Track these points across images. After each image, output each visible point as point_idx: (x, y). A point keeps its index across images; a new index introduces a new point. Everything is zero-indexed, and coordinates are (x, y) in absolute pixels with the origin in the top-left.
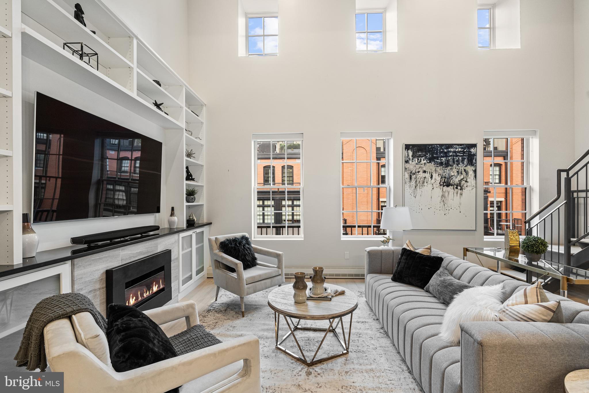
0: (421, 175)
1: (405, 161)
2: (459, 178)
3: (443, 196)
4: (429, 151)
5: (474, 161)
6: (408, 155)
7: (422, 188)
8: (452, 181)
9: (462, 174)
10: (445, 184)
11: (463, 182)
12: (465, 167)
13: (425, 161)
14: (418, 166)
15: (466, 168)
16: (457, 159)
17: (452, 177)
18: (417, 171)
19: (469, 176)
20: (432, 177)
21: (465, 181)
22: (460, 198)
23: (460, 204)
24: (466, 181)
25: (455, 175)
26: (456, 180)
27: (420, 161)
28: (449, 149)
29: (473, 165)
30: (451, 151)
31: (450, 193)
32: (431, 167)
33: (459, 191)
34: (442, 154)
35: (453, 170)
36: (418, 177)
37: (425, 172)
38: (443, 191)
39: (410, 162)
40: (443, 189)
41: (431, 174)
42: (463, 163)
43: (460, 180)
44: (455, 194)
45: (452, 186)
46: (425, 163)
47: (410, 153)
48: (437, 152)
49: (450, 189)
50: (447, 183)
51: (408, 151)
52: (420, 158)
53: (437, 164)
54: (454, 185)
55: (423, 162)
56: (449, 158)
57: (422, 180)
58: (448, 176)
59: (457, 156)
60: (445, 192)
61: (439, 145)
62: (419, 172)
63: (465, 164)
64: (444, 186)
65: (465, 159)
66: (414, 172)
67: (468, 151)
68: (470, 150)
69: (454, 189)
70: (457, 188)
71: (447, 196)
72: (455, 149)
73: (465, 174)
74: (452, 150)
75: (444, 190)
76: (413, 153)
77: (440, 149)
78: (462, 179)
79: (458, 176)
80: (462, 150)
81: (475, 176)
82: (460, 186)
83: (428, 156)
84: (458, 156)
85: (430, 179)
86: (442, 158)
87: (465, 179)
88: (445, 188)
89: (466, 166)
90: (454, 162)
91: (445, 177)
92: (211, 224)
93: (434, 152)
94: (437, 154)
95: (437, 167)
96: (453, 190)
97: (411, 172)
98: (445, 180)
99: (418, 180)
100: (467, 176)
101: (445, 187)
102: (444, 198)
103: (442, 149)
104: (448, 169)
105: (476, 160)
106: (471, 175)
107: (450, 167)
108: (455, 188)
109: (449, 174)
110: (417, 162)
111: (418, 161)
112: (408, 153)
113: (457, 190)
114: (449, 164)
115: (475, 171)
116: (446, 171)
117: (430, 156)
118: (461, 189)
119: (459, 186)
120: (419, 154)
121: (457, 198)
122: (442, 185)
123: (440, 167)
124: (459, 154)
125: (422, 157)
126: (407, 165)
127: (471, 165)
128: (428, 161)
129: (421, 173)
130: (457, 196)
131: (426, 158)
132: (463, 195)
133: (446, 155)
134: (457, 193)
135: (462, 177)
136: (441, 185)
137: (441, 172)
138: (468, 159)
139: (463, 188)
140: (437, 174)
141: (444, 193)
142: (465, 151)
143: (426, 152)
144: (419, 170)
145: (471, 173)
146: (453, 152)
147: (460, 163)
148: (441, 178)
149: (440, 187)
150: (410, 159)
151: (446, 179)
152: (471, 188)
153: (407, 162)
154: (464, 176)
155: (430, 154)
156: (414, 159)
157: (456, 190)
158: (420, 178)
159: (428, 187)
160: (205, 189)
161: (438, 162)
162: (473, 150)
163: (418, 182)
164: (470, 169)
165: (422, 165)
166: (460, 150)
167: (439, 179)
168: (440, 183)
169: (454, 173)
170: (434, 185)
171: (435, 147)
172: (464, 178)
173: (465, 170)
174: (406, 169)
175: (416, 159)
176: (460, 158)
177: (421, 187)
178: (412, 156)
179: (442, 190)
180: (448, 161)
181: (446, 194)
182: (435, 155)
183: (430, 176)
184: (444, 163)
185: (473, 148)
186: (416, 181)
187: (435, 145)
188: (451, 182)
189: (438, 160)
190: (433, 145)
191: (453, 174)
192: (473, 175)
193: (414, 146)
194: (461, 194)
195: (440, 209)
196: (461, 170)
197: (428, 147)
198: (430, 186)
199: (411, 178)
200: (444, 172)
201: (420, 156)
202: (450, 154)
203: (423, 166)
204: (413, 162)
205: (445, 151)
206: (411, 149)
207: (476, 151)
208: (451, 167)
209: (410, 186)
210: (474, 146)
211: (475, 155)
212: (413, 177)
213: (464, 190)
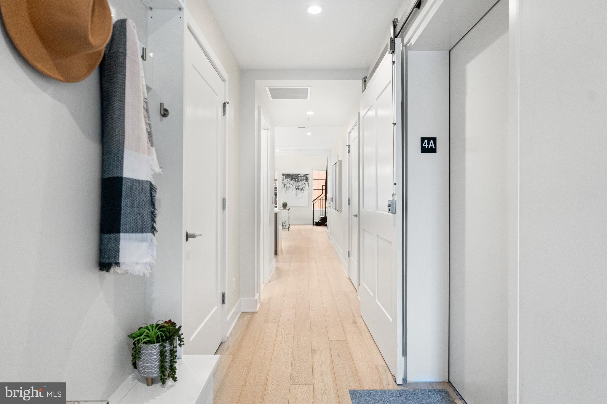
3: (296, 193)
4: (291, 176)
5: (308, 180)
7: (289, 190)
11: (304, 188)
14: (287, 182)
15: (305, 183)
17: (300, 186)
20: (292, 186)
23: (303, 196)
24: (305, 188)
31: (299, 192)
32: (292, 182)
37: (290, 184)
39: (284, 180)
43: (302, 187)
47: (284, 177)
50: (298, 188)
55: (289, 180)
57: (288, 187)
59: (302, 178)
61: (295, 174)
63: (304, 181)
65: (304, 179)
66: (285, 184)
69: (300, 190)
74: (300, 176)
75: (297, 191)
77: (295, 176)
79: (302, 185)
83: (291, 178)
85: (291, 187)
90: (300, 180)
91: (297, 186)
93: (293, 176)
95: (294, 182)
110: (287, 180)
115: (308, 184)
119: (302, 189)
121: (301, 194)
126: (283, 181)
128: (291, 180)
129: (288, 184)
133: (297, 178)
134: (302, 192)
137: (296, 184)
138: (306, 179)
140: (294, 185)
142: (305, 176)
145: (307, 185)
149: (295, 190)
152: (307, 190)
153: (283, 180)
154: (304, 186)
159: (291, 190)
161: (294, 180)
162: (307, 176)
164: (306, 183)
166: (303, 176)
167: (295, 187)
169: (300, 184)
170: (293, 189)
173: (304, 184)
174: (282, 183)
180: (298, 180)
182: (293, 178)
186: (286, 188)
190: (293, 174)
193: (285, 174)
194: (303, 193)
195: (295, 198)
201: (288, 178)
203: (289, 182)
205: (297, 176)
208: (299, 182)
209: (284, 189)
210: (308, 174)
211: (308, 178)
212: (285, 186)
213: (304, 191)
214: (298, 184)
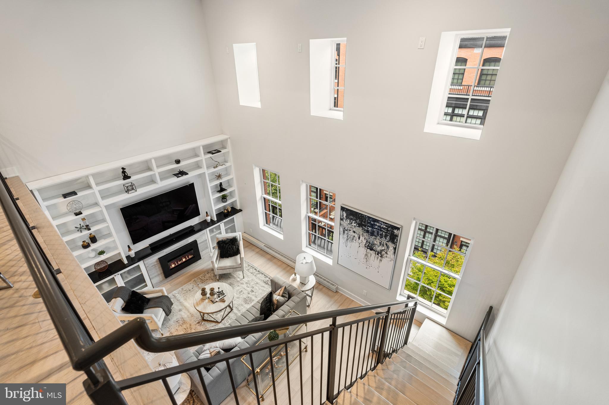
0: (351, 233)
1: (340, 218)
3: (366, 255)
4: (359, 218)
5: (395, 240)
6: (343, 215)
7: (352, 243)
8: (374, 247)
9: (384, 246)
11: (383, 252)
12: (387, 242)
13: (355, 225)
14: (350, 226)
16: (381, 233)
17: (375, 245)
18: (349, 229)
19: (390, 250)
22: (380, 262)
23: (379, 266)
24: (386, 253)
25: (378, 244)
26: (378, 248)
28: (375, 223)
29: (394, 243)
30: (377, 225)
31: (372, 256)
32: (359, 230)
33: (379, 258)
34: (369, 224)
35: (377, 240)
36: (349, 234)
37: (354, 232)
38: (367, 251)
39: (344, 221)
40: (367, 250)
41: (359, 236)
42: (386, 238)
43: (381, 249)
44: (376, 258)
45: (374, 251)
46: (355, 226)
47: (345, 214)
48: (365, 221)
49: (372, 252)
50: (371, 248)
51: (343, 211)
52: (351, 221)
55: (353, 224)
56: (375, 230)
57: (351, 237)
58: (372, 243)
59: (381, 231)
60: (368, 253)
61: (367, 216)
62: (350, 230)
63: (387, 240)
64: (368, 248)
65: (388, 236)
66: (346, 228)
67: (391, 231)
68: (393, 230)
69: (375, 254)
71: (369, 257)
72: (380, 225)
73: (386, 247)
74: (378, 224)
76: (347, 215)
77: (368, 220)
79: (380, 246)
80: (387, 228)
81: (395, 253)
82: (381, 254)
83: (358, 221)
85: (358, 239)
86: (368, 228)
87: (386, 251)
88: (368, 250)
90: (378, 234)
91: (370, 243)
92: (241, 210)
93: (363, 220)
94: (365, 222)
95: (364, 232)
96: (374, 254)
97: (344, 228)
98: (369, 245)
99: (349, 236)
100: (388, 249)
102: (367, 257)
103: (370, 221)
105: (397, 240)
106: (391, 250)
107: (374, 237)
108: (376, 254)
109: (373, 242)
110: (349, 222)
112: (343, 213)
114: (374, 234)
115: (395, 249)
116: (370, 238)
118: (381, 257)
119: (379, 253)
120: (351, 217)
121: (377, 262)
122: (367, 247)
123: (366, 233)
124: (383, 230)
125: (353, 220)
126: (342, 222)
127: (393, 243)
128: (358, 226)
129: (352, 231)
130: (377, 260)
131: (356, 222)
133: (372, 226)
134: (378, 258)
135: (383, 248)
137: (367, 237)
138: (390, 237)
139: (383, 256)
140: (364, 238)
142: (389, 229)
143: (356, 218)
144: (350, 229)
146: (378, 226)
147: (383, 238)
148: (366, 242)
149: (364, 247)
150: (344, 218)
151: (370, 244)
152: (389, 260)
153: (342, 219)
154: (385, 248)
155: (359, 221)
157: (377, 256)
158: (350, 235)
159: (355, 244)
161: (365, 229)
162: (395, 231)
163: (349, 237)
164: (391, 246)
165: (352, 226)
166: (384, 227)
167: (364, 242)
168: (365, 245)
169: (377, 242)
170: (360, 245)
171: (364, 216)
172: (384, 250)
173: (386, 244)
174: (340, 224)
175: (349, 220)
176: (384, 233)
177: (351, 241)
178: (346, 217)
180: (373, 231)
181: (369, 255)
182: (363, 223)
184: (370, 232)
185: (396, 230)
186: (348, 236)
188: (374, 248)
189: (366, 228)
190: (363, 214)
191: (376, 243)
192: (393, 251)
193: (347, 209)
194: (381, 260)
195: (363, 262)
196: (383, 243)
197: (359, 215)
198: (357, 244)
199: (344, 232)
200: (369, 239)
202: (376, 227)
204: (346, 221)
205: (372, 223)
206: (345, 211)
207: (398, 233)
209: (343, 239)
210: (398, 229)
211: (397, 236)
212: (346, 232)
213: (383, 258)
214: (372, 239)
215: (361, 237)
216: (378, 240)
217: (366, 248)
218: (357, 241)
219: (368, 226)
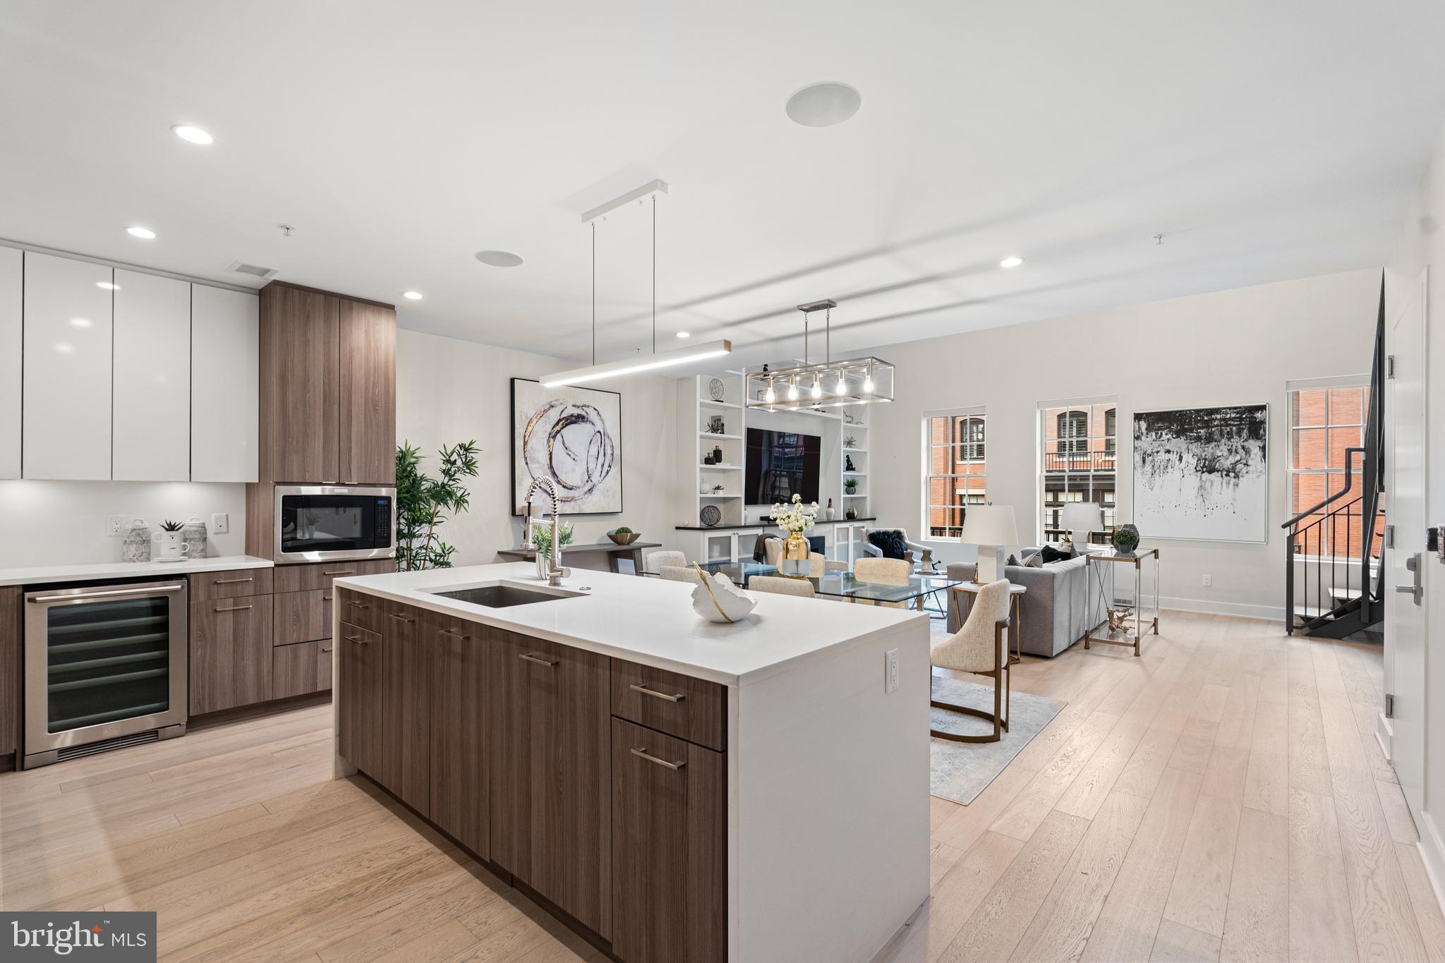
0: (1163, 456)
1: (1134, 437)
2: (1232, 459)
3: (1201, 487)
4: (1176, 421)
5: (1262, 432)
6: (1140, 428)
7: (1165, 476)
8: (1218, 464)
9: (1238, 453)
10: (1205, 469)
11: (1240, 466)
12: (1244, 442)
13: (1169, 436)
14: (1156, 444)
15: (1246, 444)
16: (1228, 430)
17: (1218, 459)
18: (1155, 450)
19: (1252, 456)
20: (1181, 459)
21: (1244, 465)
22: (1234, 490)
23: (1234, 500)
24: (1246, 464)
25: (1225, 454)
26: (1226, 463)
27: (1161, 436)
28: (1213, 416)
29: (1260, 439)
30: (1216, 419)
31: (1215, 484)
32: (1181, 443)
33: (1233, 481)
34: (1199, 424)
35: (1221, 448)
36: (1156, 460)
37: (1168, 451)
38: (1201, 479)
39: (1143, 438)
41: (1180, 455)
42: (1240, 437)
43: (1233, 462)
44: (1224, 484)
45: (1218, 472)
46: (1168, 439)
47: (1143, 425)
48: (1191, 421)
49: (1215, 476)
50: (1208, 467)
51: (1139, 422)
52: (1159, 432)
53: (1191, 440)
54: (1221, 471)
55: (1165, 437)
56: (1213, 429)
57: (1163, 463)
58: (1210, 456)
59: (1227, 425)
60: (1205, 482)
61: (1194, 410)
62: (1158, 452)
63: (1244, 438)
64: (1203, 472)
65: (1243, 429)
66: (1149, 452)
67: (1249, 417)
68: (1253, 414)
69: (1222, 476)
70: (1227, 475)
71: (1209, 488)
72: (1224, 415)
73: (1244, 452)
74: (1218, 416)
75: (1203, 479)
76: (1148, 425)
77: (1196, 417)
78: (1238, 461)
79: (1229, 456)
80: (1238, 415)
81: (1264, 456)
82: (1234, 472)
83: (1174, 427)
84: (1230, 425)
85: (1177, 463)
86: (1199, 431)
87: (1244, 461)
88: (1206, 475)
89: (1246, 440)
90: (1222, 435)
91: (1205, 459)
92: (875, 519)
93: (1185, 421)
94: (1190, 423)
95: (1191, 443)
96: (1220, 479)
97: (1145, 453)
98: (1205, 463)
99: (1157, 464)
100: (1248, 456)
101: (1206, 473)
102: (1203, 491)
103: (1200, 417)
104: (1211, 446)
105: (1265, 431)
106: (1256, 455)
107: (1213, 444)
108: (1224, 476)
109: (1212, 454)
110: (1154, 437)
111: (1156, 436)
112: (1139, 425)
113: (1228, 477)
114: (1213, 439)
115: (1263, 448)
116: (1206, 449)
117: (1177, 428)
118: (1237, 476)
119: (1232, 472)
120: (1159, 425)
121: (1228, 492)
122: (1200, 471)
123: (1195, 444)
124: (1232, 422)
125: (1164, 429)
126: (1138, 443)
127: (1257, 438)
128: (1174, 436)
129: (1162, 453)
130: (1228, 487)
131: (1170, 432)
132: (1240, 486)
133: (1207, 425)
134: (1228, 483)
135: (1238, 457)
136: (1197, 471)
137: (1198, 451)
138: (1249, 429)
139: (1240, 474)
140: (1191, 455)
141: (1203, 483)
142: (1244, 416)
143: (1170, 422)
144: (1159, 449)
145: (1256, 451)
146: (1220, 420)
147: (1235, 437)
148: (1198, 461)
149: (1195, 473)
150: (1142, 434)
151: (1207, 462)
152: (1255, 475)
153: (1137, 438)
154: (1241, 456)
155: (1178, 425)
156: (1150, 434)
157: (1226, 478)
158: (1159, 460)
159: (1173, 475)
160: (868, 479)
161: (1192, 436)
162: (1258, 415)
163: (1156, 467)
164: (1254, 445)
165: (1163, 442)
166: (1233, 415)
167: (1194, 461)
168: (1196, 468)
169: (1222, 450)
170: (1185, 471)
171: (1186, 413)
172: (1241, 459)
173: (1243, 447)
174: (1135, 448)
175: (1154, 434)
176: (1234, 428)
177: (1161, 475)
178: (1147, 429)
179: (1199, 478)
180: (1211, 434)
181: (1208, 485)
182: (1186, 427)
183: (1178, 458)
184: (1203, 437)
185: (1260, 412)
186: (1153, 466)
187: (1187, 411)
188: (1217, 466)
189: (1193, 433)
190: (1183, 411)
191: (1220, 454)
192: (1260, 454)
193: (1149, 415)
194: (1236, 485)
195: (1196, 507)
196: (1236, 447)
197: (1175, 415)
198: (1178, 474)
199: (1144, 461)
200: (1204, 451)
201: (1160, 428)
202: (1215, 423)
203: (1165, 442)
204: (1147, 437)
205: (1206, 418)
206: (1145, 419)
207: (1264, 415)
208: (1216, 443)
209: (1143, 474)
210: (1262, 408)
211: (1263, 422)
212: (1149, 459)
213: (1241, 479)
214: (1210, 450)
215: (1185, 456)
216: (1224, 446)
217: (1199, 473)
218: (1176, 467)
219: (1199, 428)
